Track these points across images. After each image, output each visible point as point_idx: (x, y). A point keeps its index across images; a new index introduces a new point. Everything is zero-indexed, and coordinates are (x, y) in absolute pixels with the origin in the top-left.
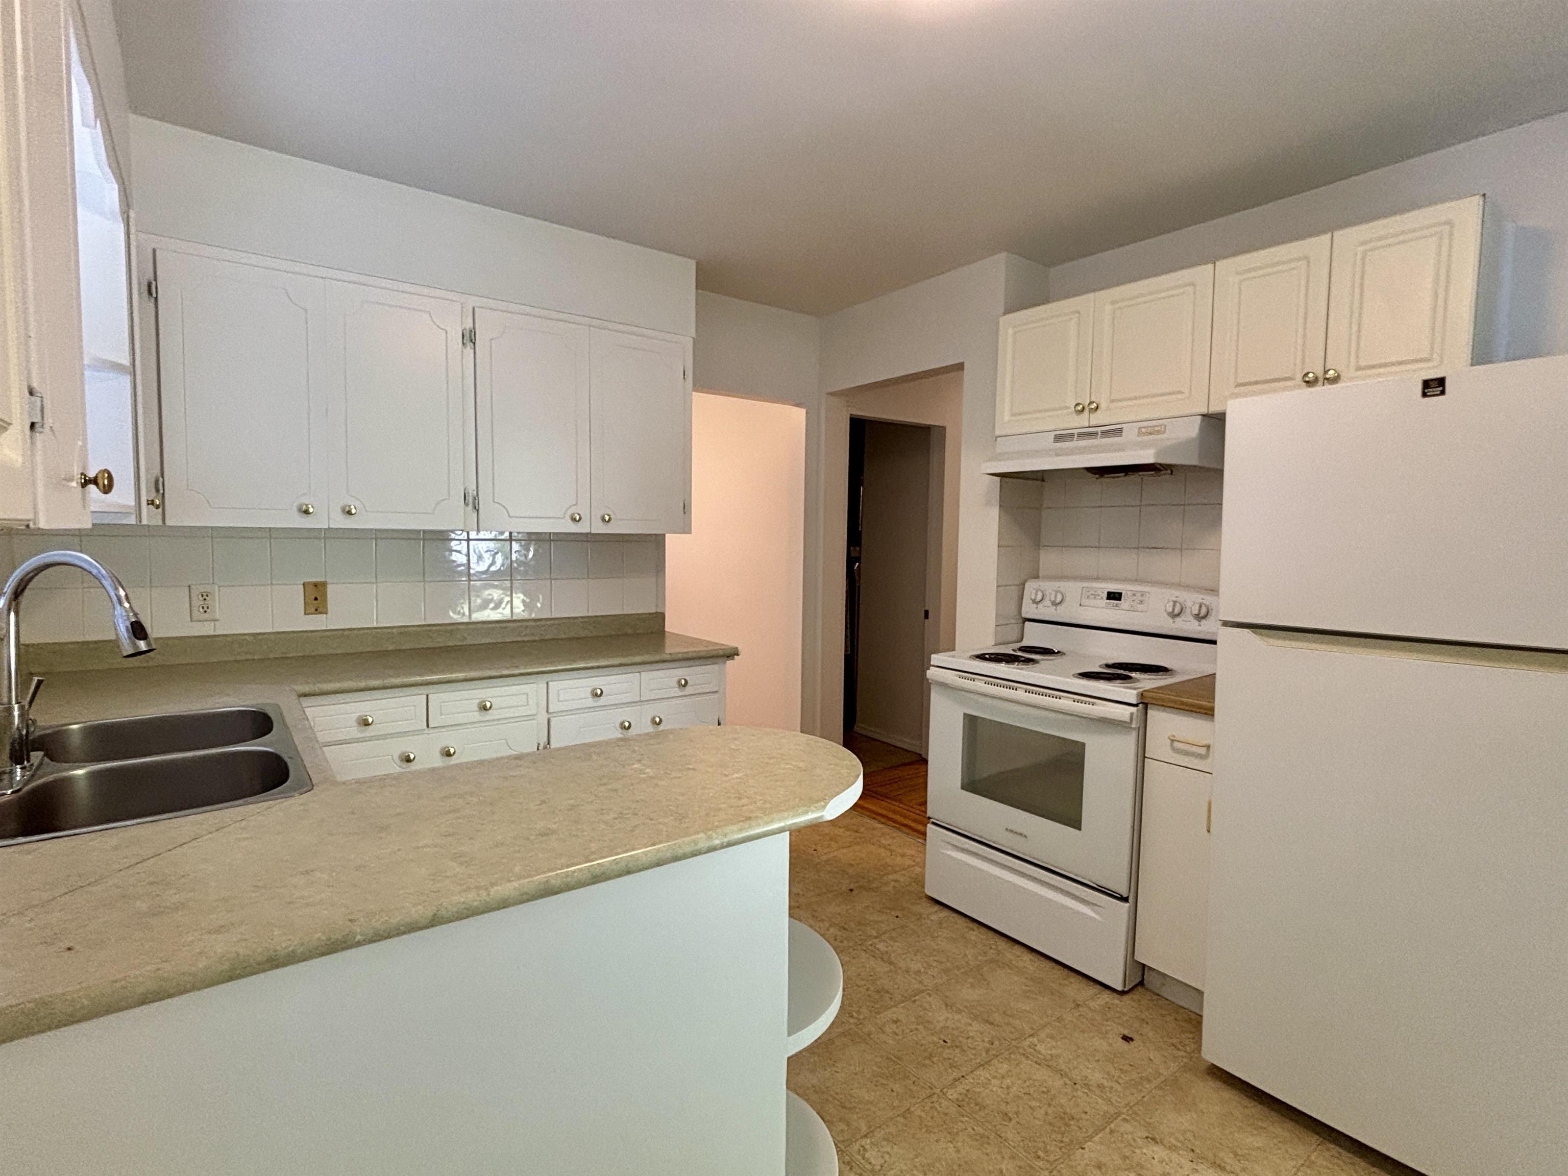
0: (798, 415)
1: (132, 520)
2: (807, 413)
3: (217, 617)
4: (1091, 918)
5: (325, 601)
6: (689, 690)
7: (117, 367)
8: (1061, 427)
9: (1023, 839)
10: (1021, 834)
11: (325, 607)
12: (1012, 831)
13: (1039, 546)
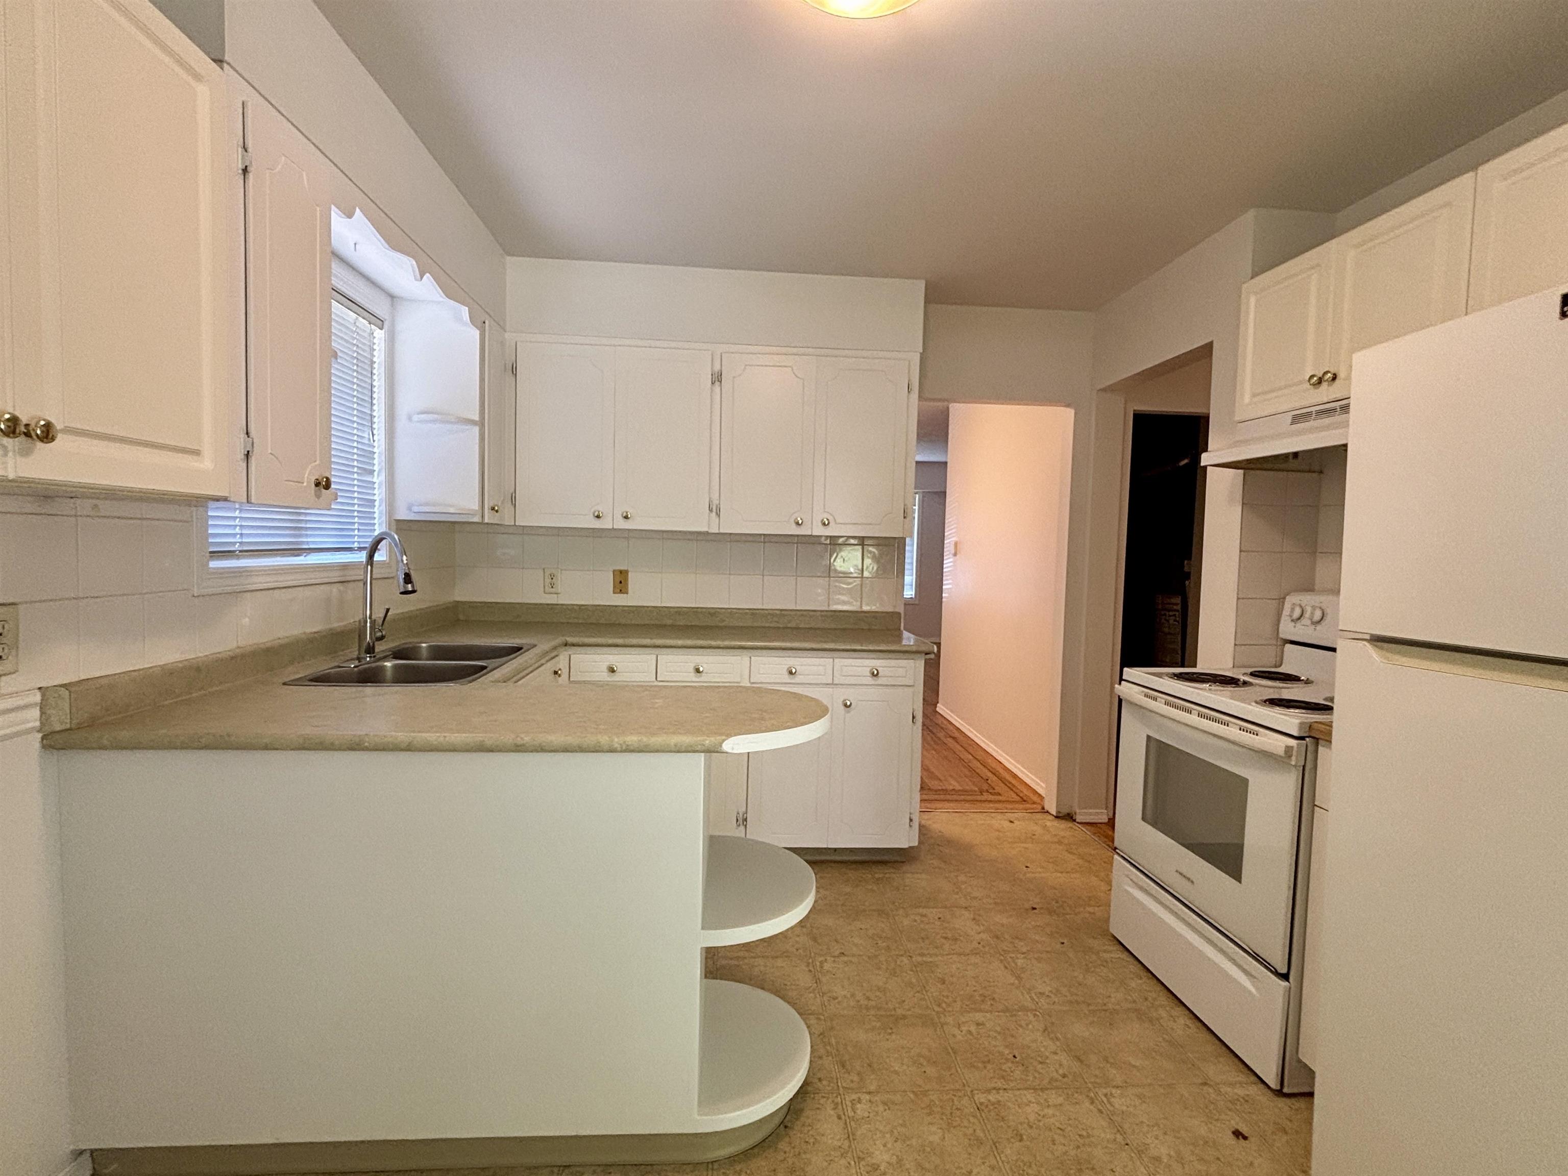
0: (1067, 415)
1: (477, 519)
2: (1076, 414)
3: (559, 591)
4: (1250, 992)
5: (627, 584)
6: (880, 681)
7: (473, 422)
8: (1297, 405)
9: (1189, 884)
10: (1189, 879)
11: (627, 589)
12: (1181, 874)
13: (1315, 553)
